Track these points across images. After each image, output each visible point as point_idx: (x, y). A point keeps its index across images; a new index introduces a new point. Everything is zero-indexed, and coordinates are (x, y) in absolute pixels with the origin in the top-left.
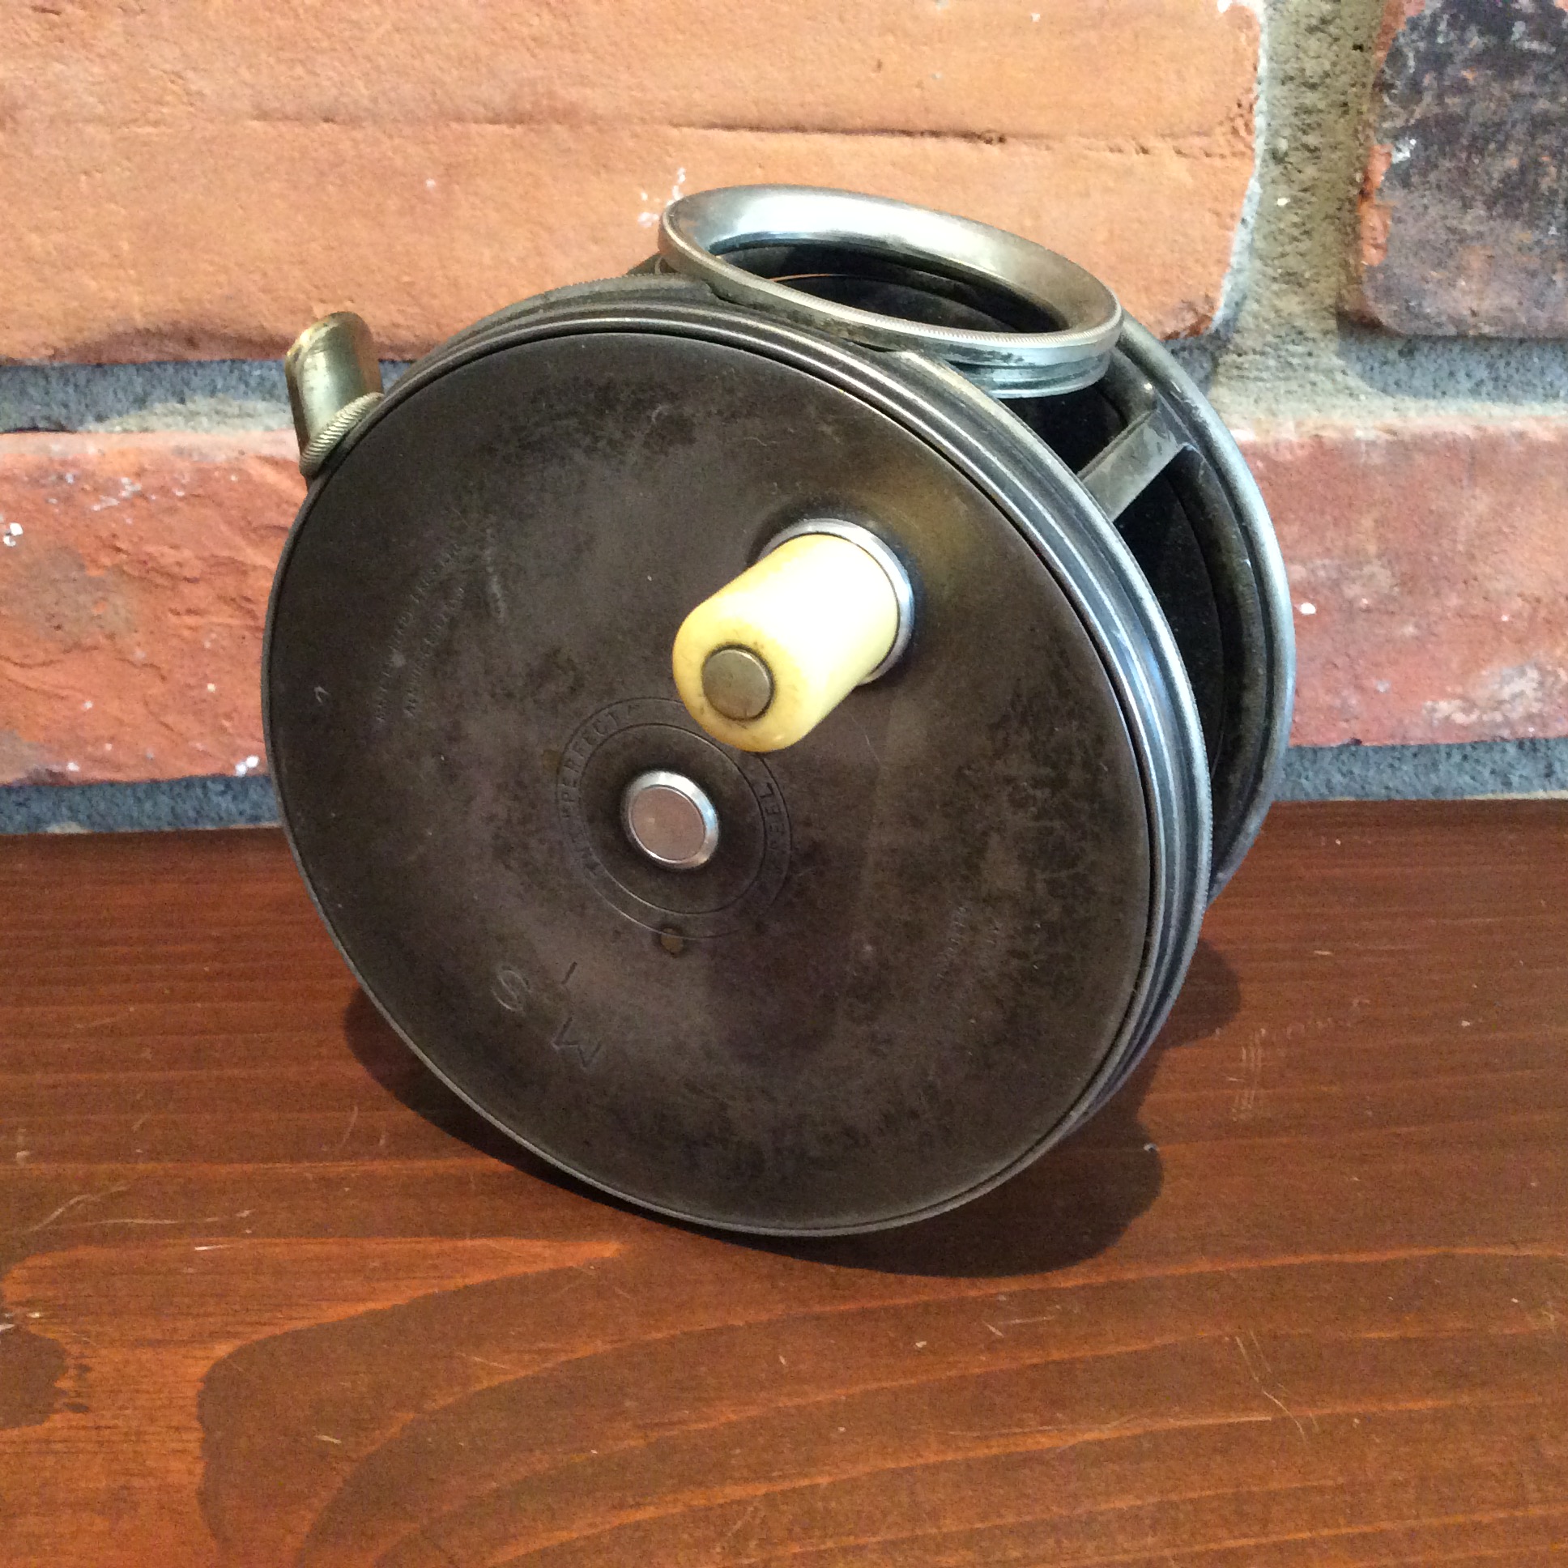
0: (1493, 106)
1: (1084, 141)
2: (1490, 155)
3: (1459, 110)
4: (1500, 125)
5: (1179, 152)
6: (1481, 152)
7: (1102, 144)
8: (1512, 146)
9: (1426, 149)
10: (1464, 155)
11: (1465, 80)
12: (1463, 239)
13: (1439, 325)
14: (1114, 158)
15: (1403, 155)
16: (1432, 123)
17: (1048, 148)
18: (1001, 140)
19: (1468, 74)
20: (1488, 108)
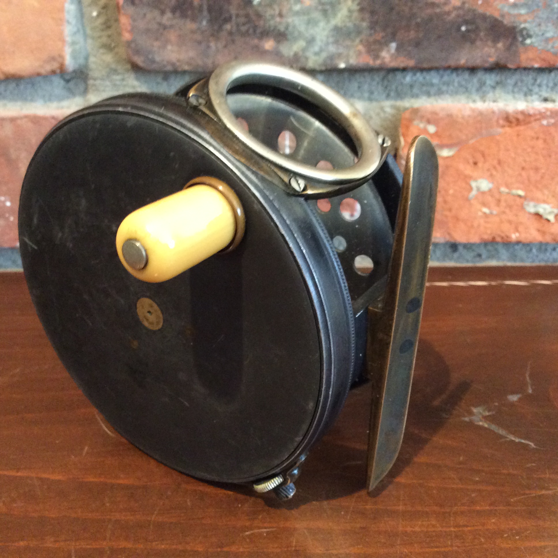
12: (165, 27)
13: (165, 66)
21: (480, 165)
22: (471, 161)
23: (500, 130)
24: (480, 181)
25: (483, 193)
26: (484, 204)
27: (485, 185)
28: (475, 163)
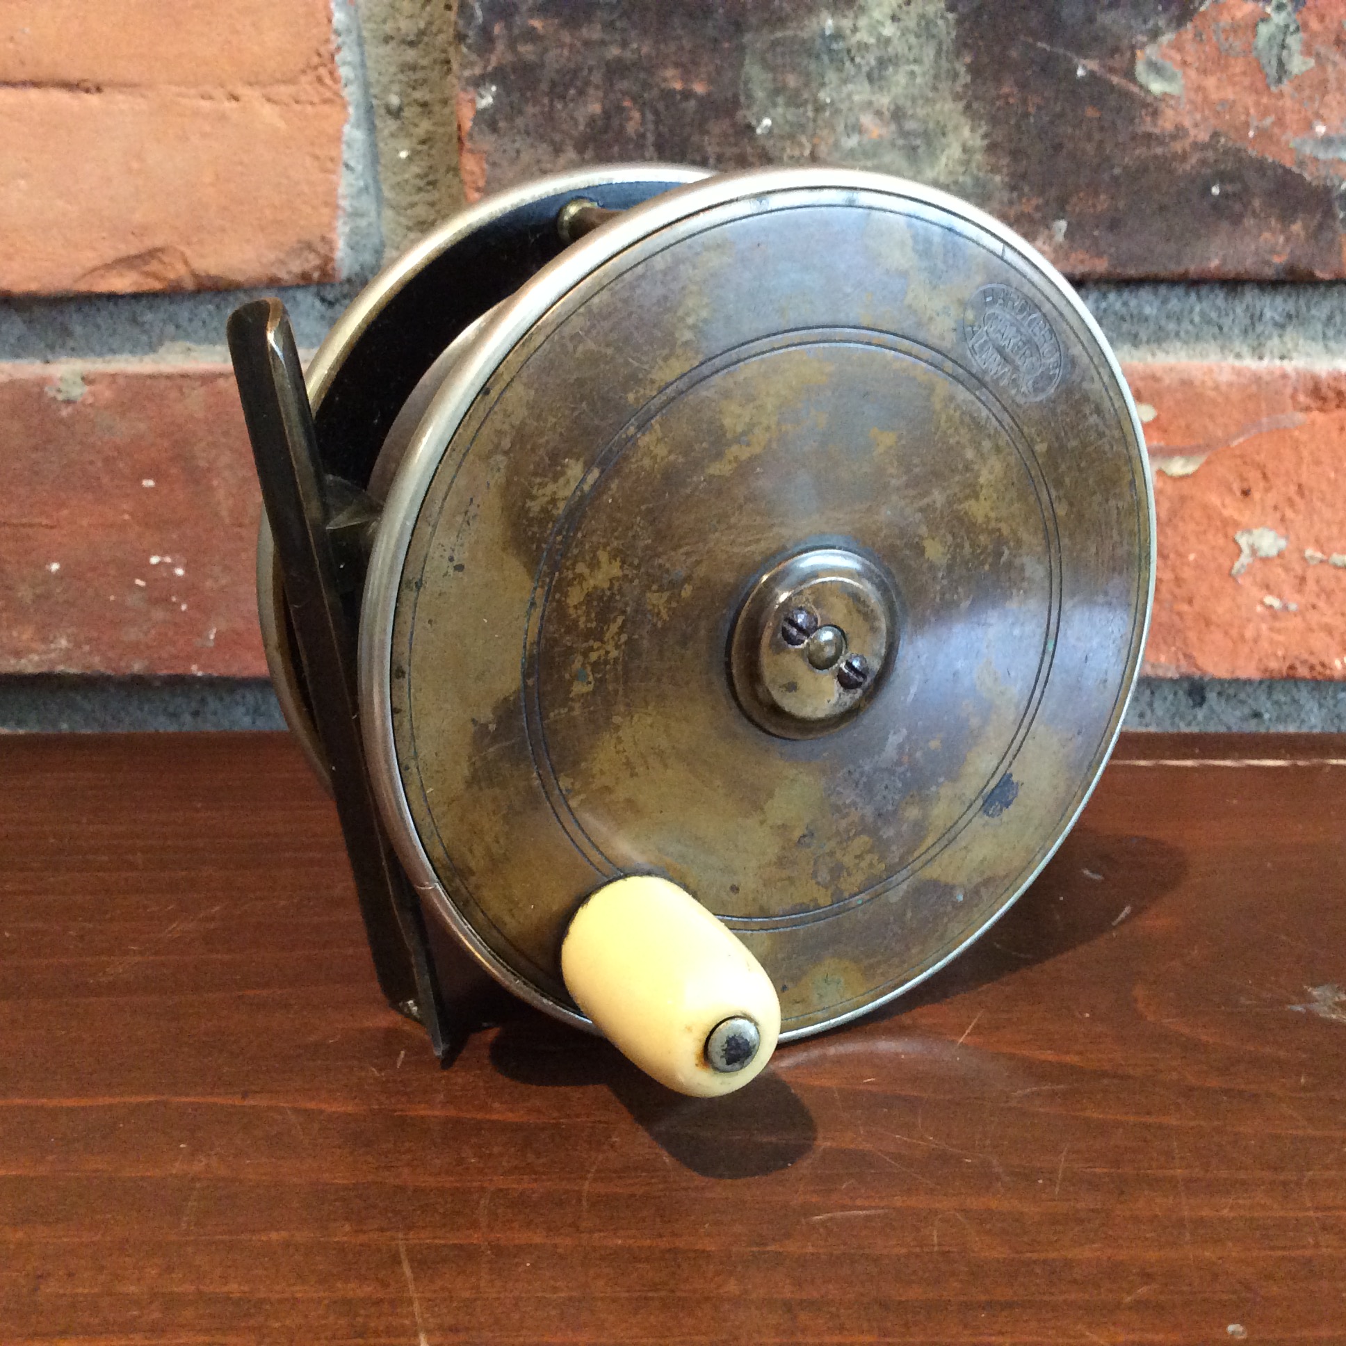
0: (566, 52)
1: (174, 89)
2: (572, 100)
3: (531, 58)
4: (575, 72)
5: (269, 100)
6: (563, 97)
7: (193, 91)
8: (591, 91)
9: (508, 95)
10: (546, 101)
11: (534, 29)
14: (205, 105)
15: (487, 101)
16: (509, 69)
17: (143, 96)
18: (99, 89)
19: (537, 23)
20: (561, 56)
21: (1256, 495)
22: (1236, 487)
23: (1300, 417)
24: (1256, 532)
25: (1265, 560)
26: (1268, 588)
27: (1269, 541)
28: (1246, 493)
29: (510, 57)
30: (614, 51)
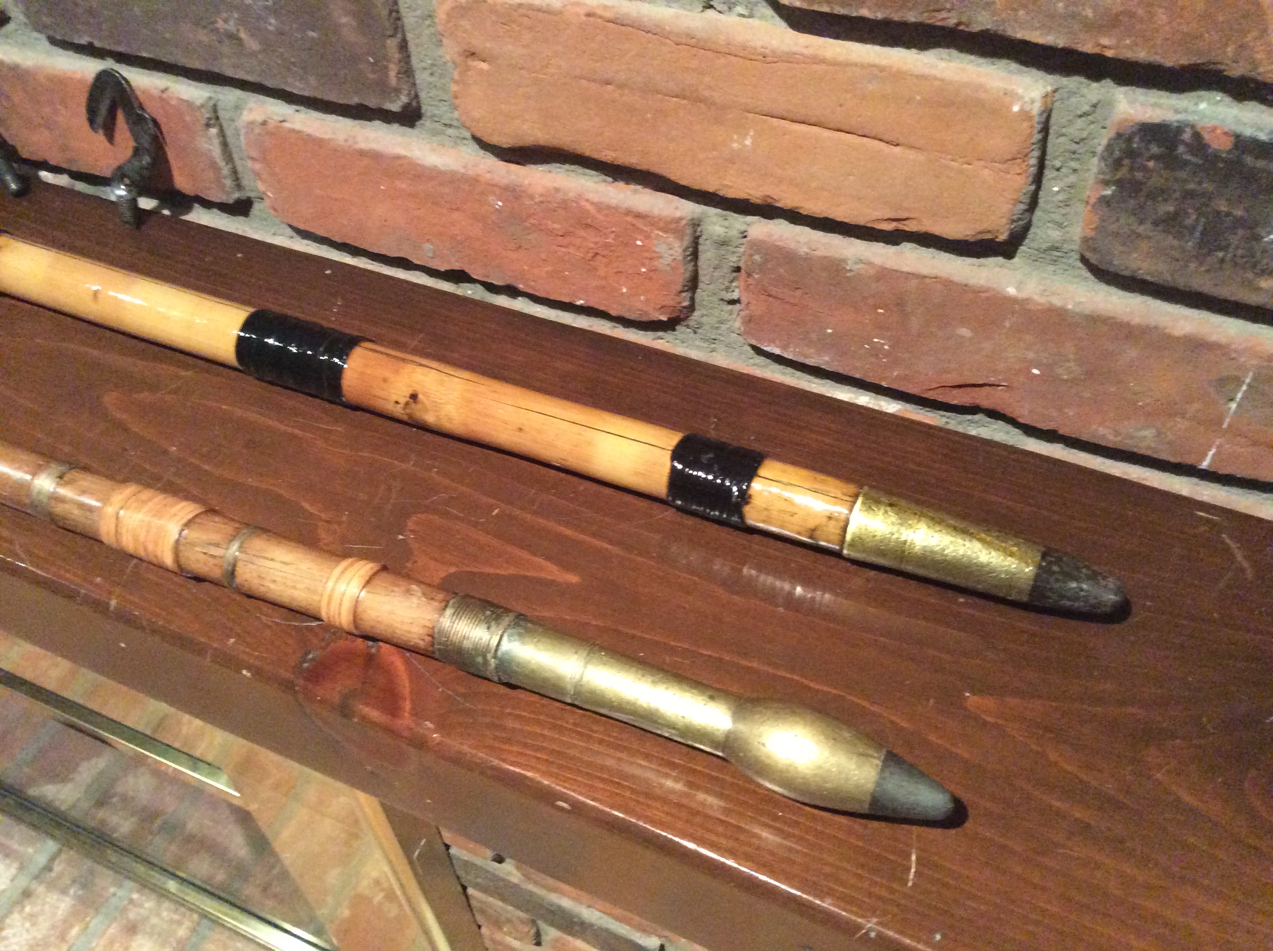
0: (1162, 180)
1: (939, 154)
2: (1158, 202)
3: (1142, 179)
4: (1165, 190)
5: (988, 168)
7: (947, 157)
8: (1171, 201)
9: (1121, 192)
10: (1143, 199)
11: (1147, 166)
14: (953, 164)
15: (1108, 192)
16: (1125, 181)
17: (921, 153)
18: (897, 145)
19: (1149, 164)
20: (1159, 181)
29: (1128, 176)
30: (1191, 186)
